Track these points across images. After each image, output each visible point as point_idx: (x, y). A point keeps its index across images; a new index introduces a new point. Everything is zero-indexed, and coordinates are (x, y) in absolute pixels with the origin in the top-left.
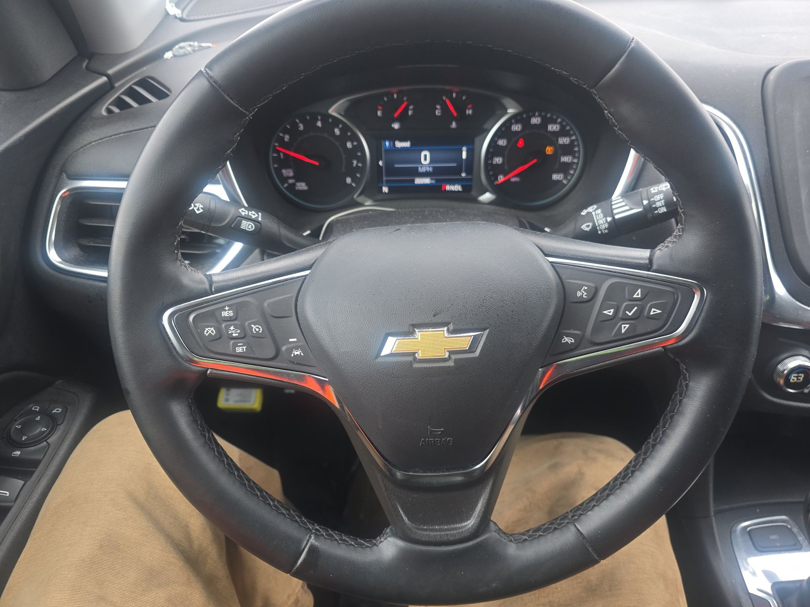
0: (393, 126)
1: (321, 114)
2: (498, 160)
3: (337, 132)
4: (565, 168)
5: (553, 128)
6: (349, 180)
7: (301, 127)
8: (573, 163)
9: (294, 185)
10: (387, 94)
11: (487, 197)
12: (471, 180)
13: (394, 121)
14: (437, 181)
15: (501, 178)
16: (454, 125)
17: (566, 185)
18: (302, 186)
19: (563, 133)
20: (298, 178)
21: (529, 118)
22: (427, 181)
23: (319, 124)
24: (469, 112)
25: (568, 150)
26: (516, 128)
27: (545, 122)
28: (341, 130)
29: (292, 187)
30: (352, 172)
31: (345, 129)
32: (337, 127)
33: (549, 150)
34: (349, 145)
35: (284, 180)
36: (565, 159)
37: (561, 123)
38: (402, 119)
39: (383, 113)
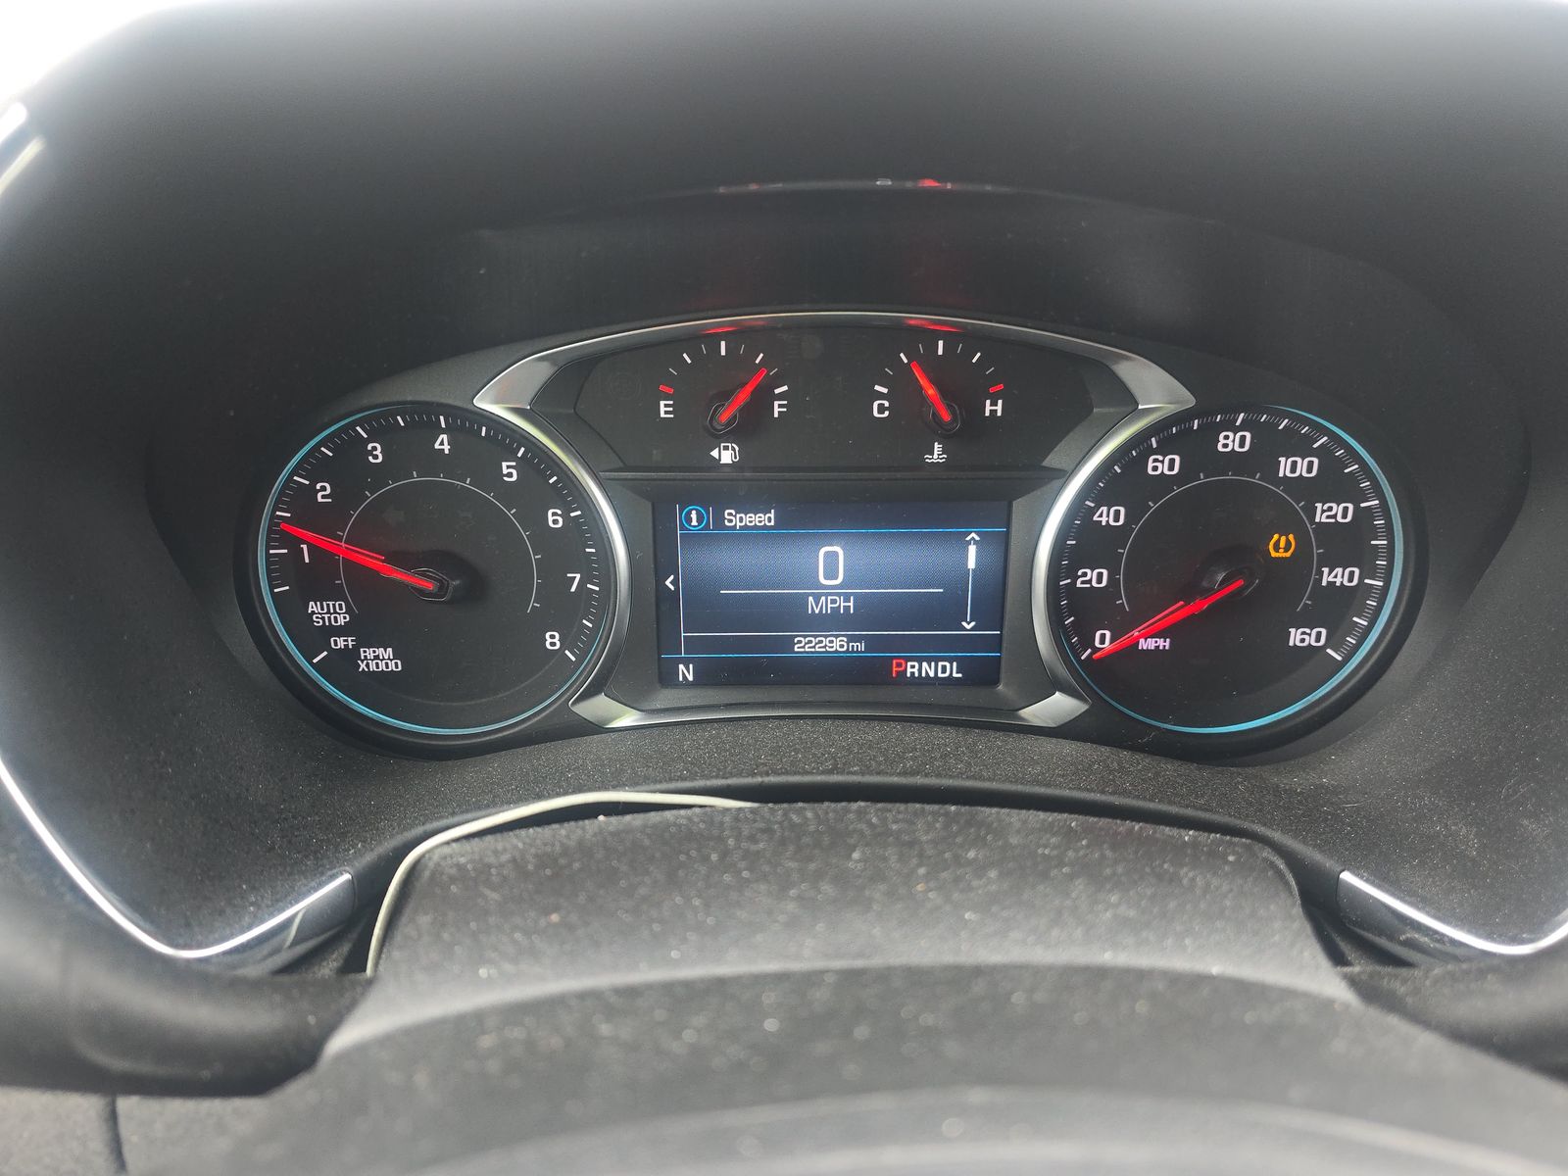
0: (712, 453)
1: (450, 411)
2: (1094, 577)
3: (509, 471)
4: (1335, 609)
5: (1295, 467)
6: (552, 640)
7: (377, 454)
8: (1363, 590)
9: (351, 655)
10: (691, 340)
11: (1058, 706)
12: (997, 643)
13: (717, 438)
14: (872, 643)
15: (1104, 640)
16: (937, 454)
17: (1340, 666)
18: (380, 659)
19: (1332, 484)
20: (366, 631)
21: (1211, 432)
22: (835, 644)
23: (443, 443)
24: (994, 408)
25: (1347, 544)
26: (1162, 466)
27: (1270, 446)
28: (522, 465)
29: (342, 667)
30: (565, 611)
31: (538, 462)
32: (511, 454)
33: (1280, 547)
34: (554, 519)
35: (313, 638)
36: (1338, 576)
37: (1323, 453)
38: (749, 427)
39: (676, 409)
